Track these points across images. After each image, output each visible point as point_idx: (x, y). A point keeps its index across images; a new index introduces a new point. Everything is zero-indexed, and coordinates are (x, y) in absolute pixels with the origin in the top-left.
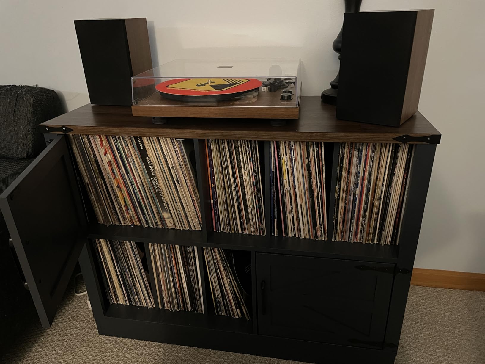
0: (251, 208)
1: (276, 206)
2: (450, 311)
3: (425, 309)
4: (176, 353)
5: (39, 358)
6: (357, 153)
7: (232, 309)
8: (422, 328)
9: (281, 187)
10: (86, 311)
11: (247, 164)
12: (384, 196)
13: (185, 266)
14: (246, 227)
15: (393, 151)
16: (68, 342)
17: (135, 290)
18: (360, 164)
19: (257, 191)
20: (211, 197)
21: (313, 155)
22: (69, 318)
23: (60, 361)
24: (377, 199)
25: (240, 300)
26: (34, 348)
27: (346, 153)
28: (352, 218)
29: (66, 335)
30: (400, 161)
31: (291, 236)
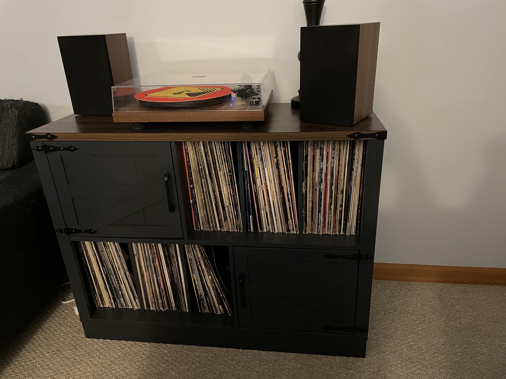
0: (228, 206)
1: (251, 203)
2: (421, 302)
3: (398, 300)
4: (162, 350)
5: (26, 362)
6: (319, 151)
7: (215, 305)
8: (395, 317)
9: (254, 185)
10: (73, 317)
11: (222, 165)
12: (346, 189)
13: (168, 265)
14: (224, 225)
15: (351, 148)
16: (56, 346)
17: (120, 292)
18: (322, 161)
19: (233, 189)
20: (191, 198)
21: (281, 154)
22: (56, 324)
23: (48, 363)
24: (340, 193)
25: (221, 296)
26: (21, 353)
27: (309, 152)
28: (319, 211)
29: (53, 340)
30: (357, 157)
31: (266, 231)
